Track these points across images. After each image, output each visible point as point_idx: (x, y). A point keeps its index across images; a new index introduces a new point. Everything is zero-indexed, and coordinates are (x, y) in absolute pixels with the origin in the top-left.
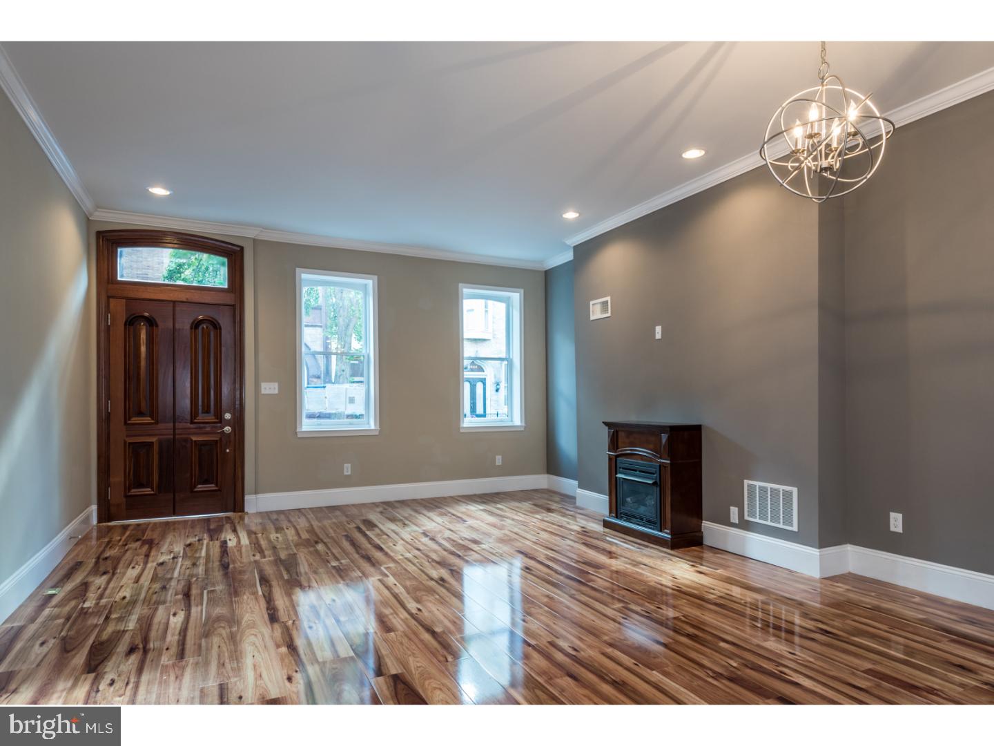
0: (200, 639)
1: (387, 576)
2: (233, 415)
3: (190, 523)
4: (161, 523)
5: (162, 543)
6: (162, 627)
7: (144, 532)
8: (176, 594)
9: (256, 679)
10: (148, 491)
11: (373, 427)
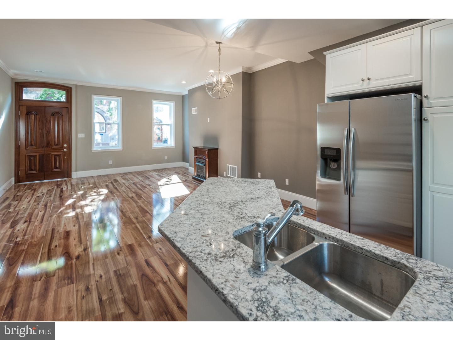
0: (49, 217)
1: (115, 197)
2: (67, 145)
3: (50, 182)
4: (39, 183)
5: (39, 190)
6: (36, 215)
7: (32, 186)
8: (42, 206)
9: (64, 226)
10: (34, 172)
11: (120, 148)
